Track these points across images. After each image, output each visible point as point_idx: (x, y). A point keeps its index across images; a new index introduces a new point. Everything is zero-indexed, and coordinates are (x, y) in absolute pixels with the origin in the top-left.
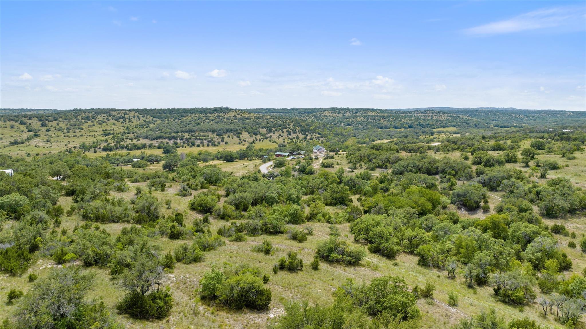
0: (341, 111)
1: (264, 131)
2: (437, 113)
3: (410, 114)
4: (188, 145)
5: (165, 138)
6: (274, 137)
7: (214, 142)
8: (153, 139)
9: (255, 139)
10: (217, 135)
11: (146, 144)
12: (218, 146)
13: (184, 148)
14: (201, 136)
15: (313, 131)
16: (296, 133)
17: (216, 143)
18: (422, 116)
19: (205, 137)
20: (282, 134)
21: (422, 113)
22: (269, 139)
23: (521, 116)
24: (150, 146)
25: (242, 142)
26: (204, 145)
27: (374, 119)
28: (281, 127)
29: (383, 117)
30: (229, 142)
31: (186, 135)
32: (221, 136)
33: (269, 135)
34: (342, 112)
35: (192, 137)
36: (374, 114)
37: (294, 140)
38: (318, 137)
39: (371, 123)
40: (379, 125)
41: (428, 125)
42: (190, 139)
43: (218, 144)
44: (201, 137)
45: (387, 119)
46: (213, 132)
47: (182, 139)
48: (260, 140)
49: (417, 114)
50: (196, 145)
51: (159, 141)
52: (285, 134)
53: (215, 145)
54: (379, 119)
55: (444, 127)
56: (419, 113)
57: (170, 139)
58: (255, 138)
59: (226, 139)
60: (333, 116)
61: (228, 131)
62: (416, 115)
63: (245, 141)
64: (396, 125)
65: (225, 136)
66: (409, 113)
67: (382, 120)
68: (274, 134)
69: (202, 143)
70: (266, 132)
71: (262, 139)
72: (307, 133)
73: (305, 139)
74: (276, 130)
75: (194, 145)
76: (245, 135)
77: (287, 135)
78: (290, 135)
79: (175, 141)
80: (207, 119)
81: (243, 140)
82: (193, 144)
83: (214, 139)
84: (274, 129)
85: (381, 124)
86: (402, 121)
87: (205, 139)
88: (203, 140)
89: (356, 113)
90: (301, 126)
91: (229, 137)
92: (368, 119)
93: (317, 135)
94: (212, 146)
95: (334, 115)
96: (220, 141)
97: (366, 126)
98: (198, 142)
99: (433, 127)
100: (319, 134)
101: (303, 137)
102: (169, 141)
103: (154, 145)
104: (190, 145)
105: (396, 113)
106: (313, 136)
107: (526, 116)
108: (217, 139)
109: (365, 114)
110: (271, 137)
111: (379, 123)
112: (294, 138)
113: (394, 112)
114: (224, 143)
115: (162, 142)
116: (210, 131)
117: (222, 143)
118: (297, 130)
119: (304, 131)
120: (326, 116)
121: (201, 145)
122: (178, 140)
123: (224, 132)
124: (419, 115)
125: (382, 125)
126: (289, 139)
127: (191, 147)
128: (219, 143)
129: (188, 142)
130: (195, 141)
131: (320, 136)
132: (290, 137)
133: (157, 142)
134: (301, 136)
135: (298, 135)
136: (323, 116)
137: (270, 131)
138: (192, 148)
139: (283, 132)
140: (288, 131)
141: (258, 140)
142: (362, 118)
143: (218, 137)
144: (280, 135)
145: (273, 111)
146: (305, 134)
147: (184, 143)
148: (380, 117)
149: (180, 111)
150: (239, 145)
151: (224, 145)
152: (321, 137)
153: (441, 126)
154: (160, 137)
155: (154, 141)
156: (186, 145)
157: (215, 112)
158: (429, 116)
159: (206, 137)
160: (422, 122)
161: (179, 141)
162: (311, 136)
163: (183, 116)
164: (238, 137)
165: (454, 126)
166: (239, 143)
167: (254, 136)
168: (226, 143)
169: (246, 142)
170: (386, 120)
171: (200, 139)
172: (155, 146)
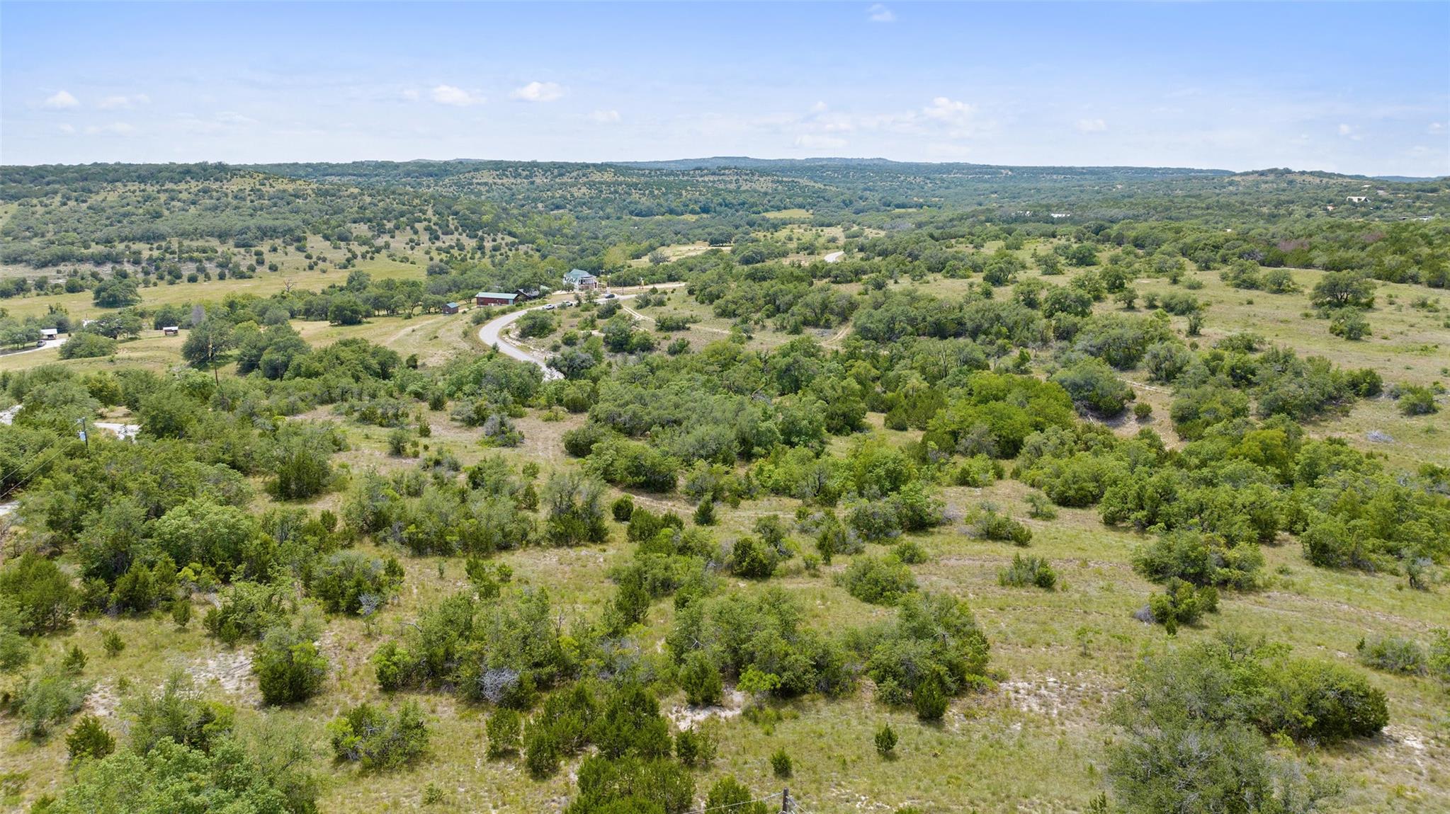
0: (520, 171)
1: (362, 229)
2: (747, 175)
3: (685, 178)
4: (161, 278)
5: (82, 260)
6: (397, 245)
7: (237, 265)
8: (44, 265)
9: (349, 255)
10: (237, 246)
11: (24, 281)
12: (250, 277)
13: (152, 288)
14: (190, 250)
15: (493, 228)
16: (452, 234)
17: (244, 269)
18: (714, 182)
19: (204, 252)
20: (415, 237)
21: (714, 174)
22: (384, 251)
23: (918, 180)
24: (41, 285)
25: (316, 264)
26: (208, 277)
27: (616, 192)
28: (407, 219)
29: (635, 186)
30: (279, 266)
31: (145, 250)
32: (253, 249)
33: (380, 242)
34: (525, 173)
35: (168, 256)
36: (608, 177)
37: (455, 252)
38: (513, 244)
39: (612, 201)
40: (632, 207)
41: (744, 204)
42: (162, 260)
43: (250, 273)
44: (195, 254)
45: (647, 192)
46: (223, 236)
47: (136, 262)
48: (364, 257)
49: (702, 176)
50: (185, 278)
51: (67, 268)
52: (425, 237)
53: (242, 276)
54: (627, 189)
55: (779, 209)
56: (707, 175)
57: (99, 261)
58: (349, 251)
59: (269, 258)
60: (503, 185)
61: (265, 233)
62: (700, 179)
63: (324, 260)
64: (673, 205)
65: (265, 247)
66: (684, 175)
67: (635, 195)
68: (393, 237)
69: (201, 270)
70: (370, 234)
71: (367, 252)
72: (480, 233)
73: (481, 248)
74: (397, 227)
75: (179, 277)
76: (316, 244)
77: (430, 239)
78: (437, 238)
79: (118, 267)
80: (173, 199)
81: (319, 258)
82: (176, 276)
83: (234, 259)
84: (389, 225)
85: (636, 203)
86: (681, 195)
87: (209, 259)
88: (200, 261)
89: (561, 175)
90: (456, 213)
91: (274, 250)
92: (601, 191)
93: (509, 239)
94: (234, 280)
95: (505, 180)
96: (254, 263)
97: (601, 209)
98: (188, 269)
99: (755, 209)
100: (510, 234)
101: (473, 243)
102: (97, 269)
103: (53, 282)
104: (168, 277)
105: (653, 173)
106: (499, 240)
107: (929, 179)
108: (244, 260)
109: (585, 179)
110: (387, 246)
111: (631, 203)
112: (452, 247)
113: (647, 172)
114: (265, 268)
115: (76, 272)
116: (212, 235)
117: (259, 269)
118: (452, 227)
119: (471, 227)
120: (486, 184)
121: (201, 277)
122: (126, 264)
123: (257, 238)
124: (706, 179)
125: (639, 206)
126: (438, 249)
127: (171, 283)
128: (252, 269)
129: (157, 268)
130: (179, 265)
131: (517, 240)
132: (438, 244)
133: (59, 272)
134: (470, 244)
135: (458, 240)
136: (478, 184)
137: (381, 231)
138: (175, 287)
139: (416, 232)
140: (427, 229)
141: (359, 256)
142: (584, 190)
143: (242, 250)
144: (412, 241)
145: (330, 171)
146: (476, 236)
147: (147, 273)
148: (629, 185)
149: (71, 175)
150: (309, 273)
151: (265, 273)
152: (521, 243)
153: (772, 207)
154: (64, 258)
155: (45, 269)
156: (153, 278)
157: (189, 179)
158: (731, 182)
159: (210, 254)
160: (729, 198)
161: (128, 268)
162: (494, 240)
163: (90, 191)
164: (299, 249)
165: (801, 206)
166: (311, 268)
167: (343, 244)
168: (273, 268)
169: (328, 263)
170: (644, 194)
171: (192, 259)
172: (57, 286)
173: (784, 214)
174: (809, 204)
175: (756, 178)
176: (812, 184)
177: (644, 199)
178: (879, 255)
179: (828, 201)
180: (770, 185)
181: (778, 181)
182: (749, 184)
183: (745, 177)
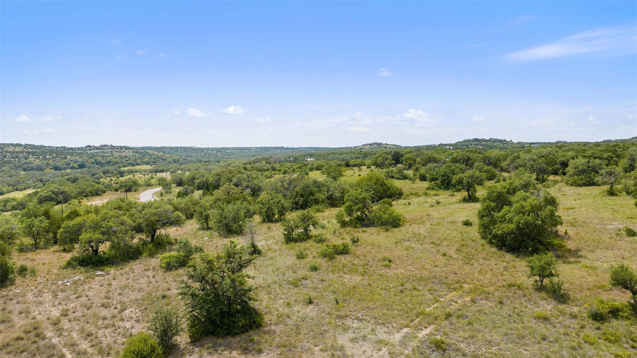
173: (137, 168)
174: (153, 162)
175: (123, 150)
176: (157, 153)
177: (37, 161)
178: (199, 188)
179: (165, 160)
180: (131, 154)
181: (136, 152)
182: (118, 154)
183: (117, 150)
